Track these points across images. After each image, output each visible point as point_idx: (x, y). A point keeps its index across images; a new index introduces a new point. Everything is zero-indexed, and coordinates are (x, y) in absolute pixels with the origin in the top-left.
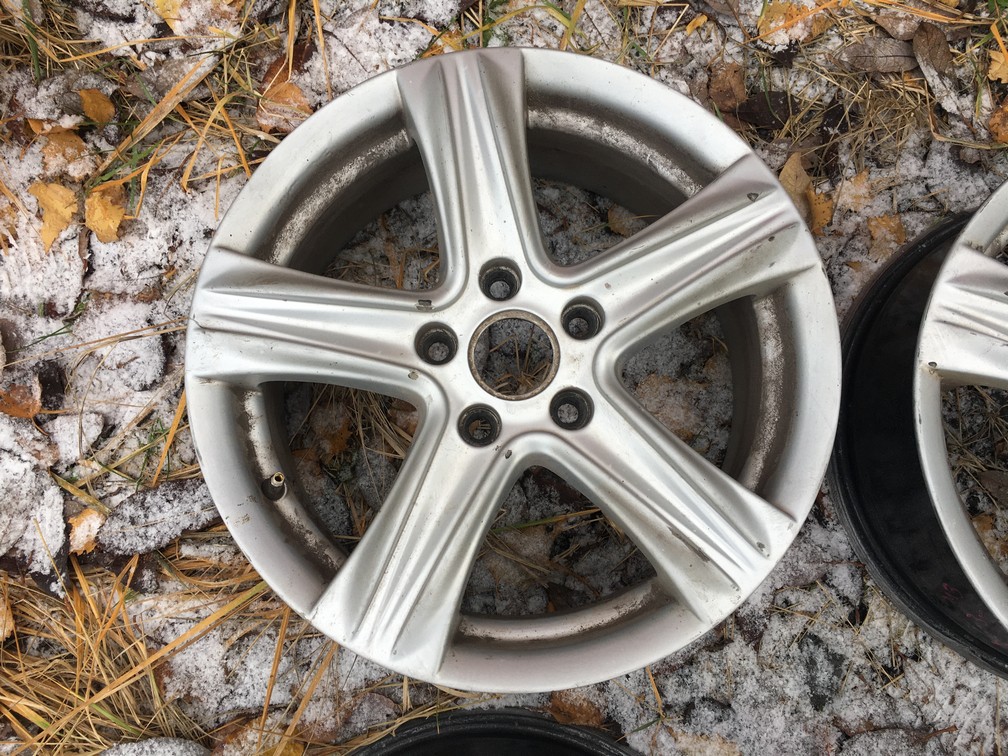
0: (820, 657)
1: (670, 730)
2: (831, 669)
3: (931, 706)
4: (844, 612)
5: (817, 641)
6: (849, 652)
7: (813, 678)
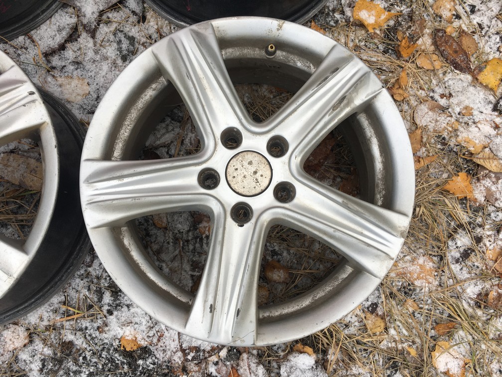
1: (53, 76)
7: (121, 48)
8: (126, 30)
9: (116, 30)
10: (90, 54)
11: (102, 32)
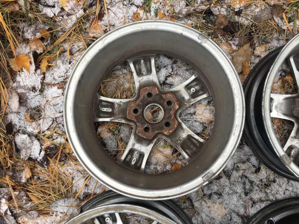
0: (247, 181)
2: (250, 185)
3: (278, 195)
4: (254, 169)
5: (246, 177)
6: (255, 180)
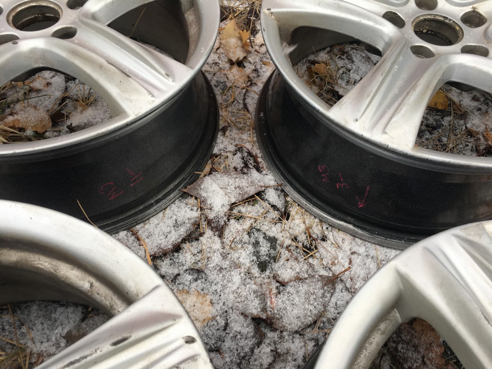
0: (261, 240)
2: (269, 245)
4: (275, 215)
5: (258, 230)
6: (279, 236)
7: (258, 252)
8: (264, 228)
9: (251, 228)
10: (216, 259)
11: (232, 230)
